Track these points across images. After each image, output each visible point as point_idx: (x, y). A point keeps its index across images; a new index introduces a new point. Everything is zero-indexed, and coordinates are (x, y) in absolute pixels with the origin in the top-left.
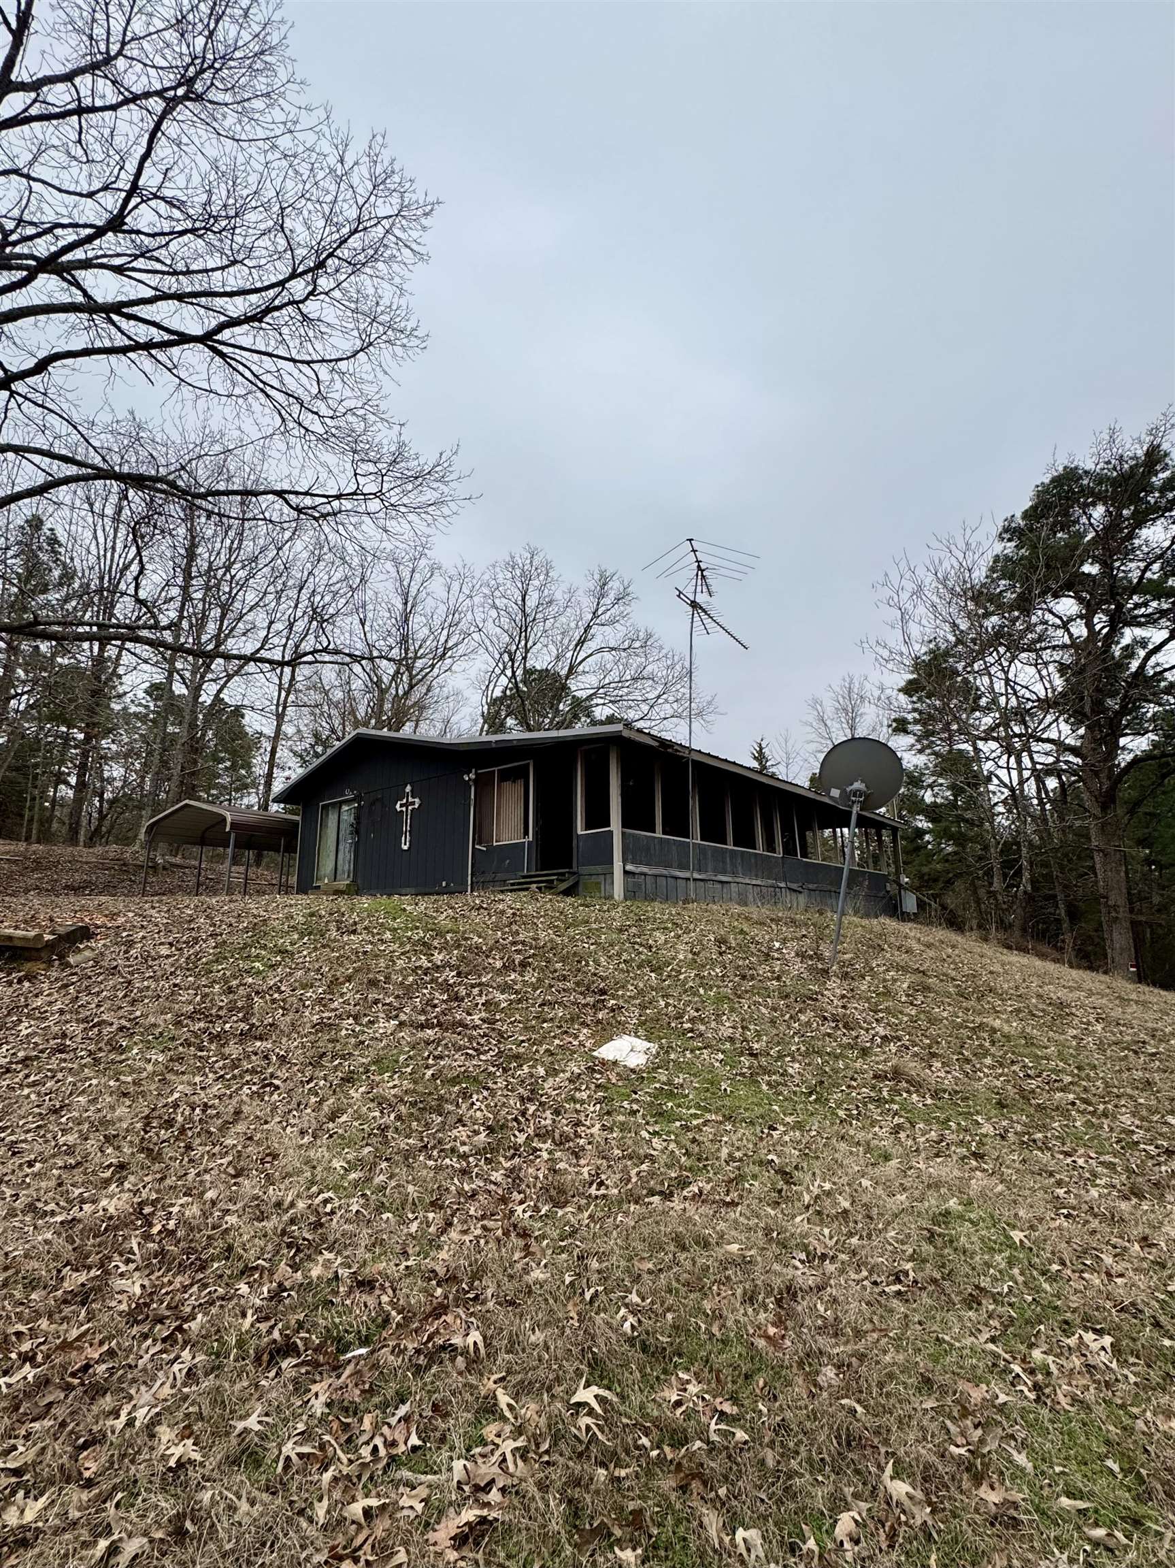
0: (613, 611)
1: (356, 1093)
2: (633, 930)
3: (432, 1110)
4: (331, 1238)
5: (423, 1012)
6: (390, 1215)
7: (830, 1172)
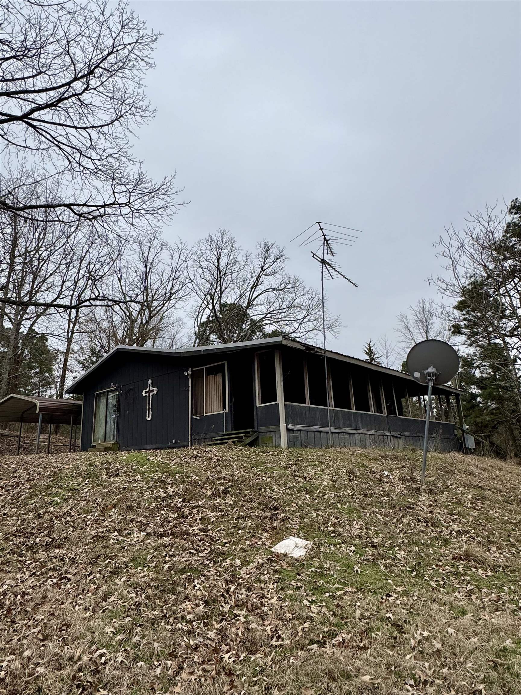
0: (273, 266)
1: (120, 582)
2: (294, 467)
3: (169, 591)
4: (105, 680)
5: (162, 526)
6: (143, 663)
7: (427, 625)
